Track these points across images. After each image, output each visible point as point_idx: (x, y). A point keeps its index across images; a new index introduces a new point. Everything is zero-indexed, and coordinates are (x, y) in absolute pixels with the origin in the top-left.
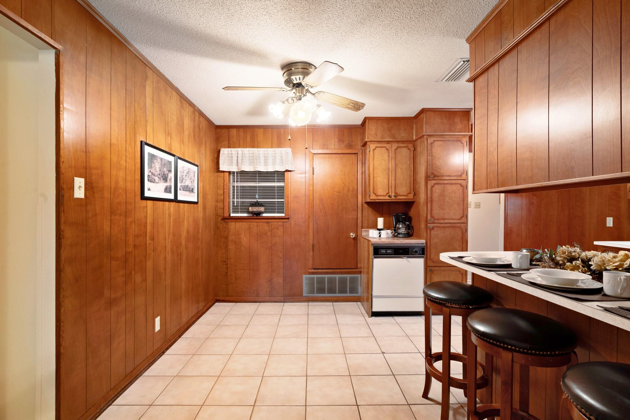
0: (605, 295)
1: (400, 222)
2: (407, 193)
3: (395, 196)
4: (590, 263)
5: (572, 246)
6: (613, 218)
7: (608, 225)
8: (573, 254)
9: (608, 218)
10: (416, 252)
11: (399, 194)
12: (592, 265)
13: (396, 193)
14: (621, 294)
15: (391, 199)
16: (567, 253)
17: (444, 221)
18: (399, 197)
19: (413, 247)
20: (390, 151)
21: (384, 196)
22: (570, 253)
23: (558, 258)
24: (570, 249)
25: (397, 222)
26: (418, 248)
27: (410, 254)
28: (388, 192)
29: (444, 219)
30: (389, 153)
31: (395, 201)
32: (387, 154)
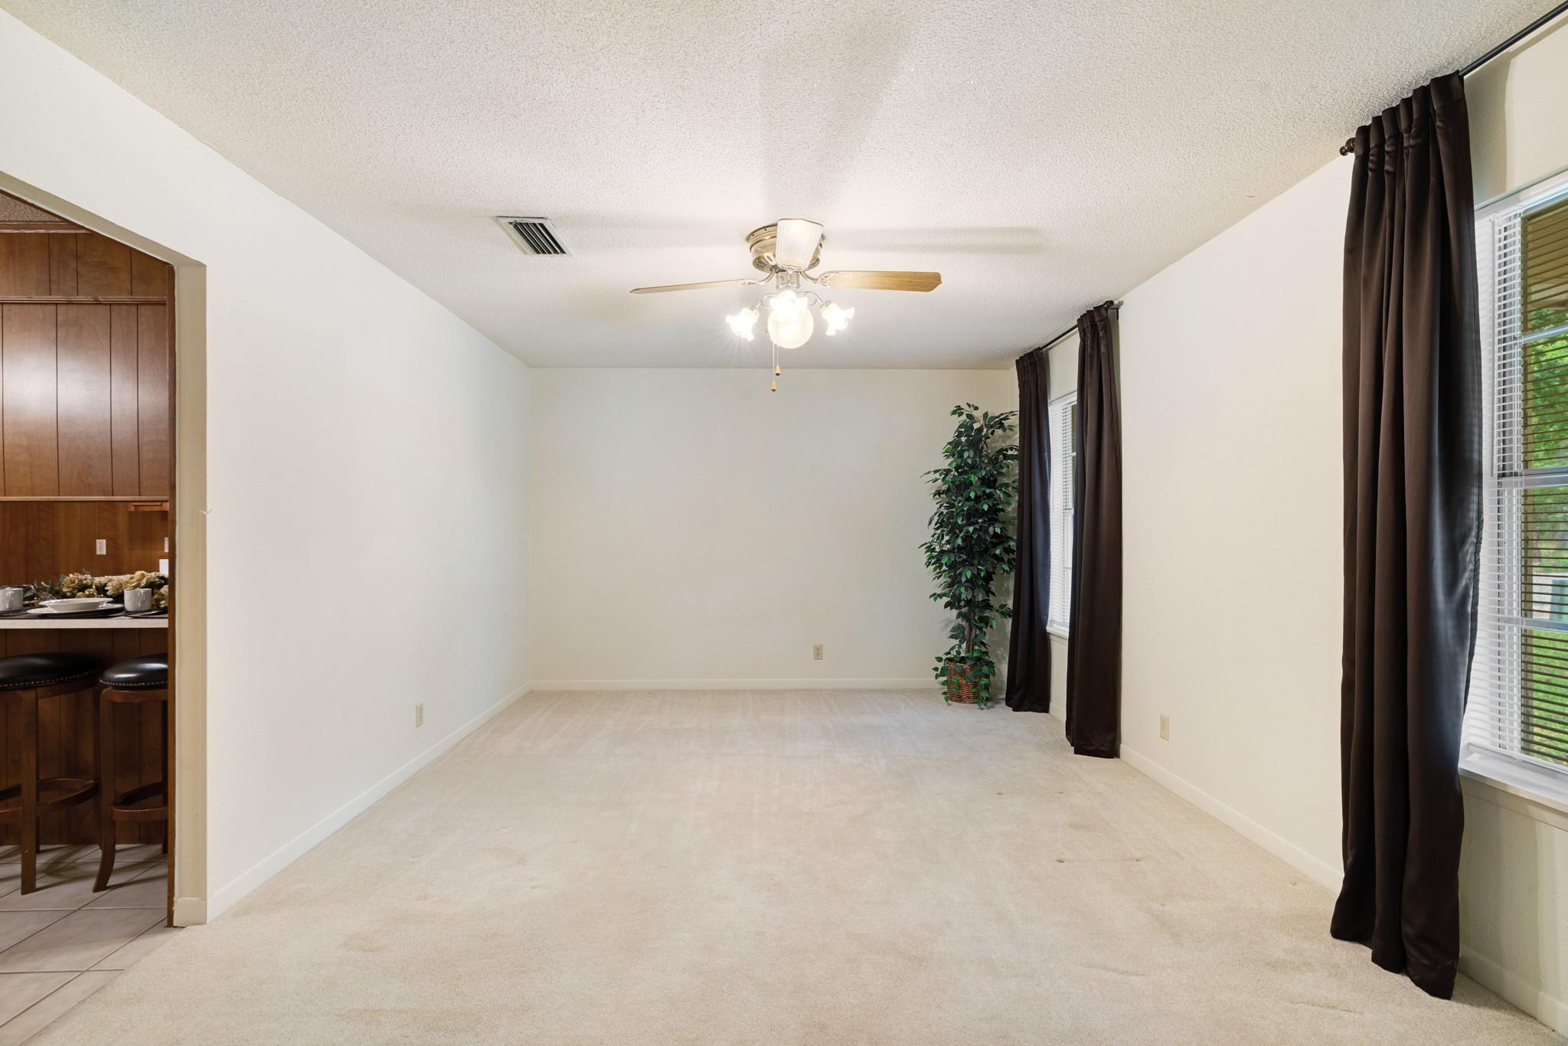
0: (127, 612)
4: (106, 588)
5: (82, 573)
6: (107, 542)
7: (98, 552)
8: (85, 582)
9: (98, 541)
12: (108, 591)
14: (141, 607)
16: (77, 582)
22: (81, 581)
23: (65, 590)
24: (80, 577)
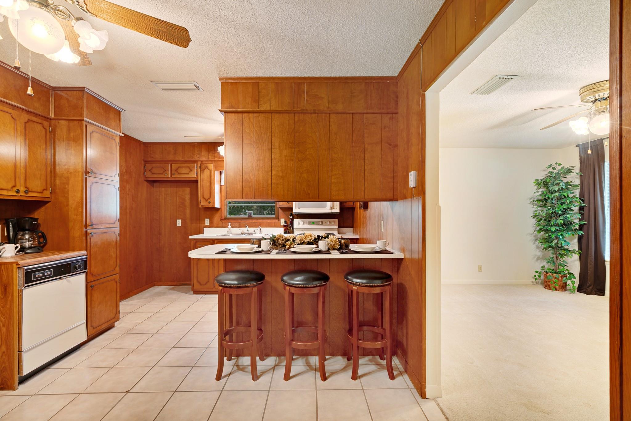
1: (24, 230)
2: (43, 188)
3: (26, 192)
6: (181, 220)
7: (178, 225)
9: (178, 220)
10: (80, 267)
11: (32, 189)
13: (26, 187)
15: (19, 195)
17: (101, 226)
18: (30, 194)
19: (75, 262)
20: (18, 122)
21: (8, 190)
25: (18, 231)
26: (80, 262)
27: (72, 272)
28: (13, 184)
29: (102, 224)
30: (16, 124)
31: (24, 199)
32: (13, 125)
